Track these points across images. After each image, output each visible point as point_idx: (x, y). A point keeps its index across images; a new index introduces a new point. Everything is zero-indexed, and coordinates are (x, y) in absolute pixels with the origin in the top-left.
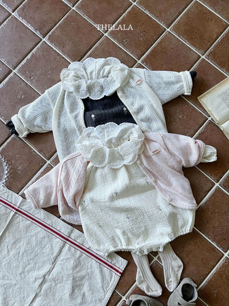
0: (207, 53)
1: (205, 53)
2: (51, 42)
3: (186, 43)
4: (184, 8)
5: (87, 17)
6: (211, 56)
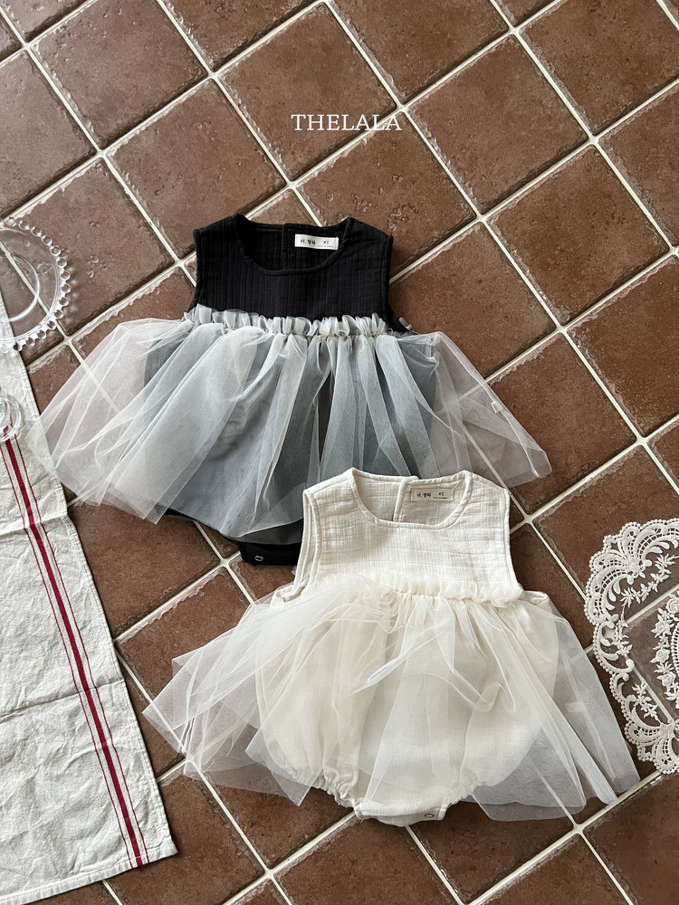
0: (579, 321)
1: (571, 320)
2: (122, 170)
3: (524, 273)
4: (550, 163)
5: (247, 114)
6: (586, 334)
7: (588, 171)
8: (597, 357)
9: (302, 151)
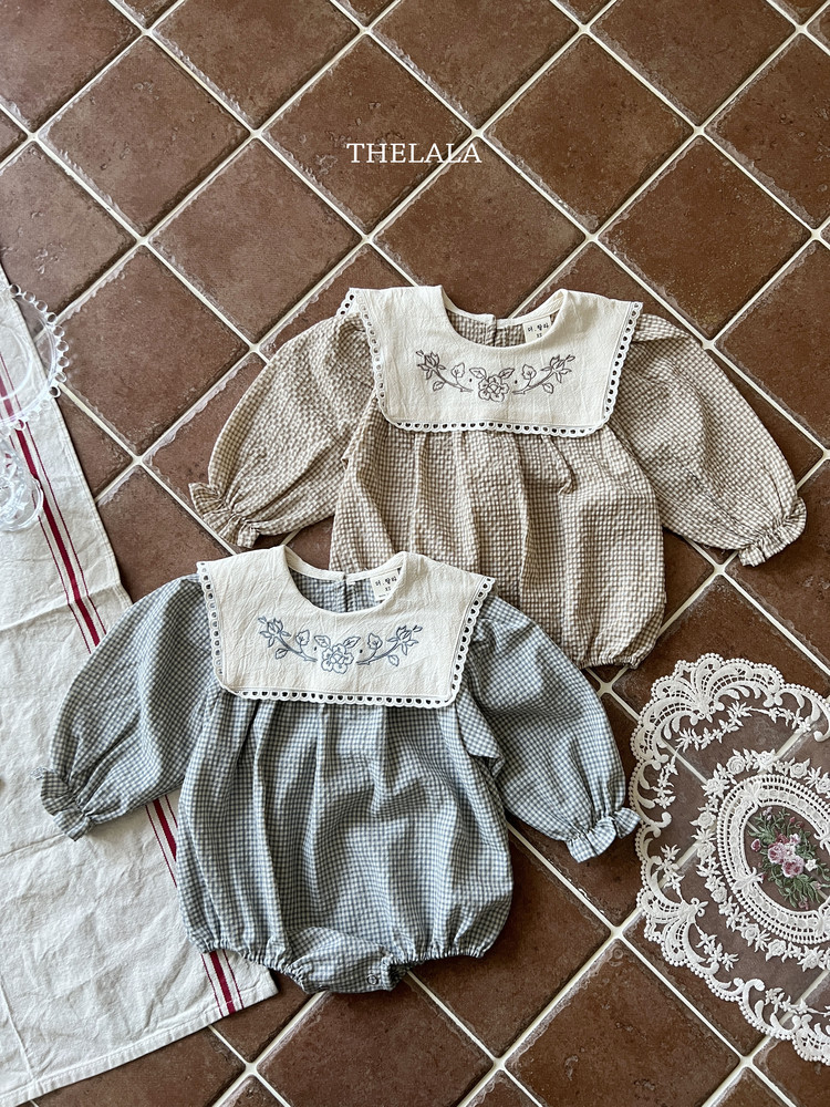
0: (609, 224)
1: (600, 226)
2: (60, 147)
3: (538, 183)
4: (541, 60)
5: (192, 66)
6: (620, 237)
7: (586, 61)
8: (638, 261)
9: (262, 94)
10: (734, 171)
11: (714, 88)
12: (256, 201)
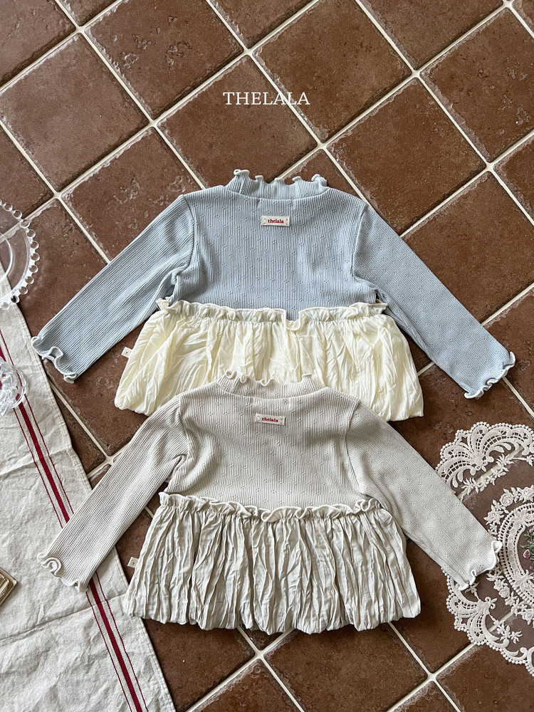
0: (336, 138)
1: (330, 137)
6: (343, 148)
8: (353, 168)
10: (436, 109)
11: (432, 42)
12: (73, 82)
